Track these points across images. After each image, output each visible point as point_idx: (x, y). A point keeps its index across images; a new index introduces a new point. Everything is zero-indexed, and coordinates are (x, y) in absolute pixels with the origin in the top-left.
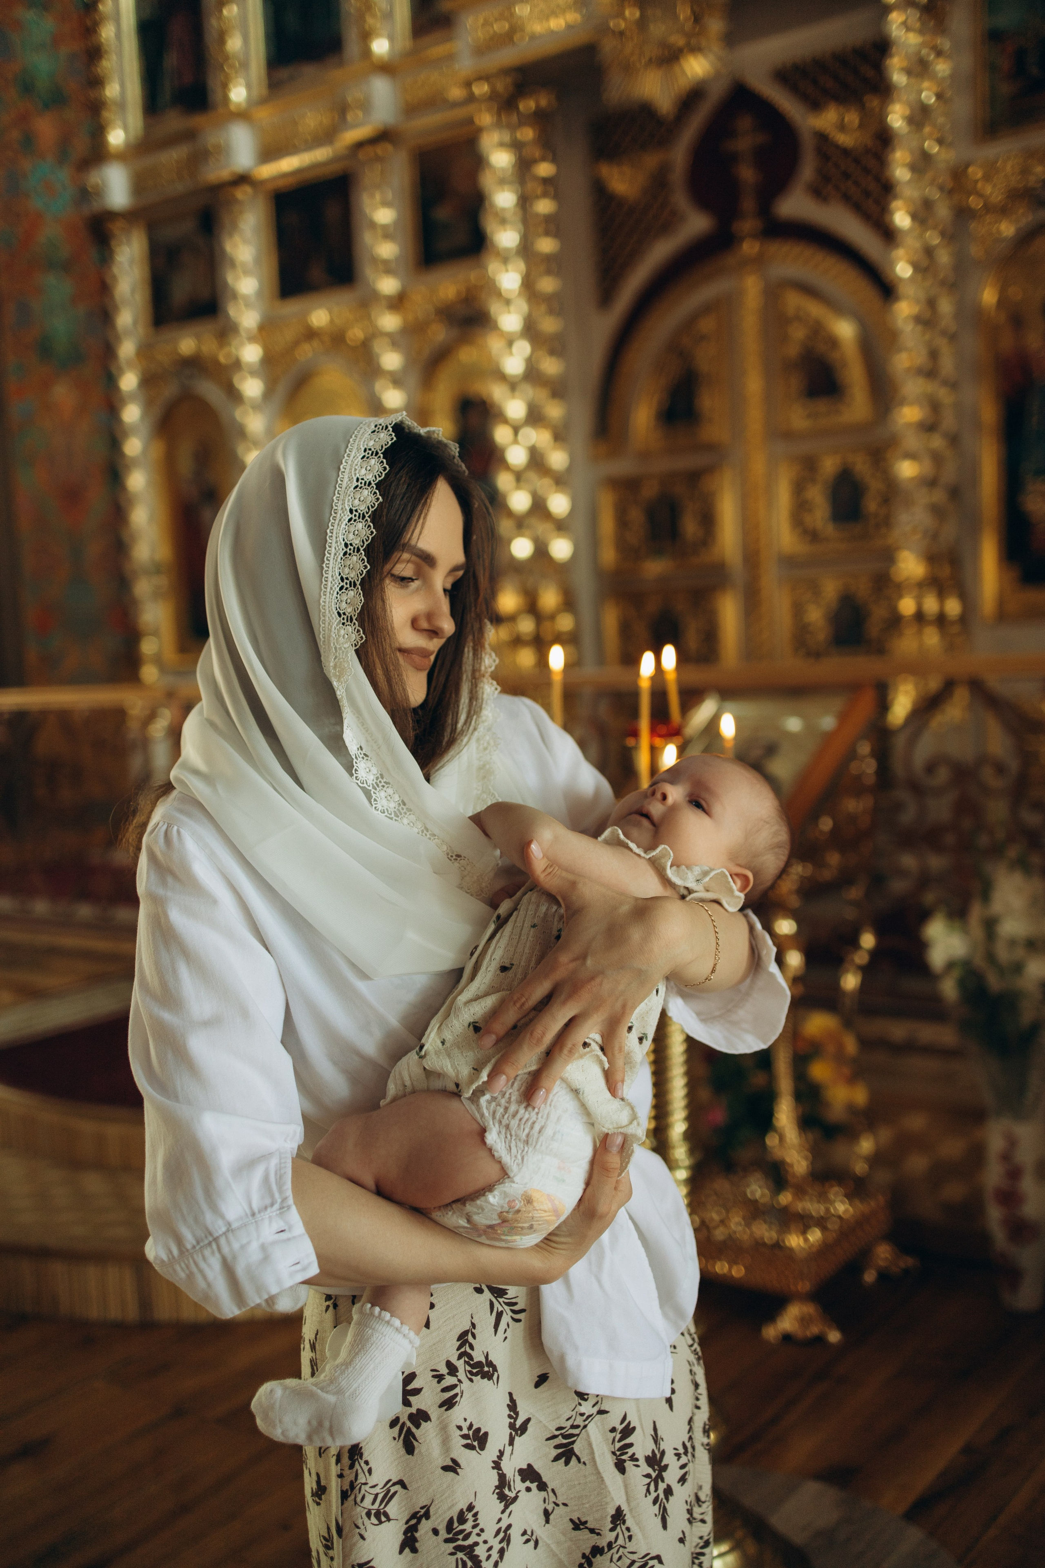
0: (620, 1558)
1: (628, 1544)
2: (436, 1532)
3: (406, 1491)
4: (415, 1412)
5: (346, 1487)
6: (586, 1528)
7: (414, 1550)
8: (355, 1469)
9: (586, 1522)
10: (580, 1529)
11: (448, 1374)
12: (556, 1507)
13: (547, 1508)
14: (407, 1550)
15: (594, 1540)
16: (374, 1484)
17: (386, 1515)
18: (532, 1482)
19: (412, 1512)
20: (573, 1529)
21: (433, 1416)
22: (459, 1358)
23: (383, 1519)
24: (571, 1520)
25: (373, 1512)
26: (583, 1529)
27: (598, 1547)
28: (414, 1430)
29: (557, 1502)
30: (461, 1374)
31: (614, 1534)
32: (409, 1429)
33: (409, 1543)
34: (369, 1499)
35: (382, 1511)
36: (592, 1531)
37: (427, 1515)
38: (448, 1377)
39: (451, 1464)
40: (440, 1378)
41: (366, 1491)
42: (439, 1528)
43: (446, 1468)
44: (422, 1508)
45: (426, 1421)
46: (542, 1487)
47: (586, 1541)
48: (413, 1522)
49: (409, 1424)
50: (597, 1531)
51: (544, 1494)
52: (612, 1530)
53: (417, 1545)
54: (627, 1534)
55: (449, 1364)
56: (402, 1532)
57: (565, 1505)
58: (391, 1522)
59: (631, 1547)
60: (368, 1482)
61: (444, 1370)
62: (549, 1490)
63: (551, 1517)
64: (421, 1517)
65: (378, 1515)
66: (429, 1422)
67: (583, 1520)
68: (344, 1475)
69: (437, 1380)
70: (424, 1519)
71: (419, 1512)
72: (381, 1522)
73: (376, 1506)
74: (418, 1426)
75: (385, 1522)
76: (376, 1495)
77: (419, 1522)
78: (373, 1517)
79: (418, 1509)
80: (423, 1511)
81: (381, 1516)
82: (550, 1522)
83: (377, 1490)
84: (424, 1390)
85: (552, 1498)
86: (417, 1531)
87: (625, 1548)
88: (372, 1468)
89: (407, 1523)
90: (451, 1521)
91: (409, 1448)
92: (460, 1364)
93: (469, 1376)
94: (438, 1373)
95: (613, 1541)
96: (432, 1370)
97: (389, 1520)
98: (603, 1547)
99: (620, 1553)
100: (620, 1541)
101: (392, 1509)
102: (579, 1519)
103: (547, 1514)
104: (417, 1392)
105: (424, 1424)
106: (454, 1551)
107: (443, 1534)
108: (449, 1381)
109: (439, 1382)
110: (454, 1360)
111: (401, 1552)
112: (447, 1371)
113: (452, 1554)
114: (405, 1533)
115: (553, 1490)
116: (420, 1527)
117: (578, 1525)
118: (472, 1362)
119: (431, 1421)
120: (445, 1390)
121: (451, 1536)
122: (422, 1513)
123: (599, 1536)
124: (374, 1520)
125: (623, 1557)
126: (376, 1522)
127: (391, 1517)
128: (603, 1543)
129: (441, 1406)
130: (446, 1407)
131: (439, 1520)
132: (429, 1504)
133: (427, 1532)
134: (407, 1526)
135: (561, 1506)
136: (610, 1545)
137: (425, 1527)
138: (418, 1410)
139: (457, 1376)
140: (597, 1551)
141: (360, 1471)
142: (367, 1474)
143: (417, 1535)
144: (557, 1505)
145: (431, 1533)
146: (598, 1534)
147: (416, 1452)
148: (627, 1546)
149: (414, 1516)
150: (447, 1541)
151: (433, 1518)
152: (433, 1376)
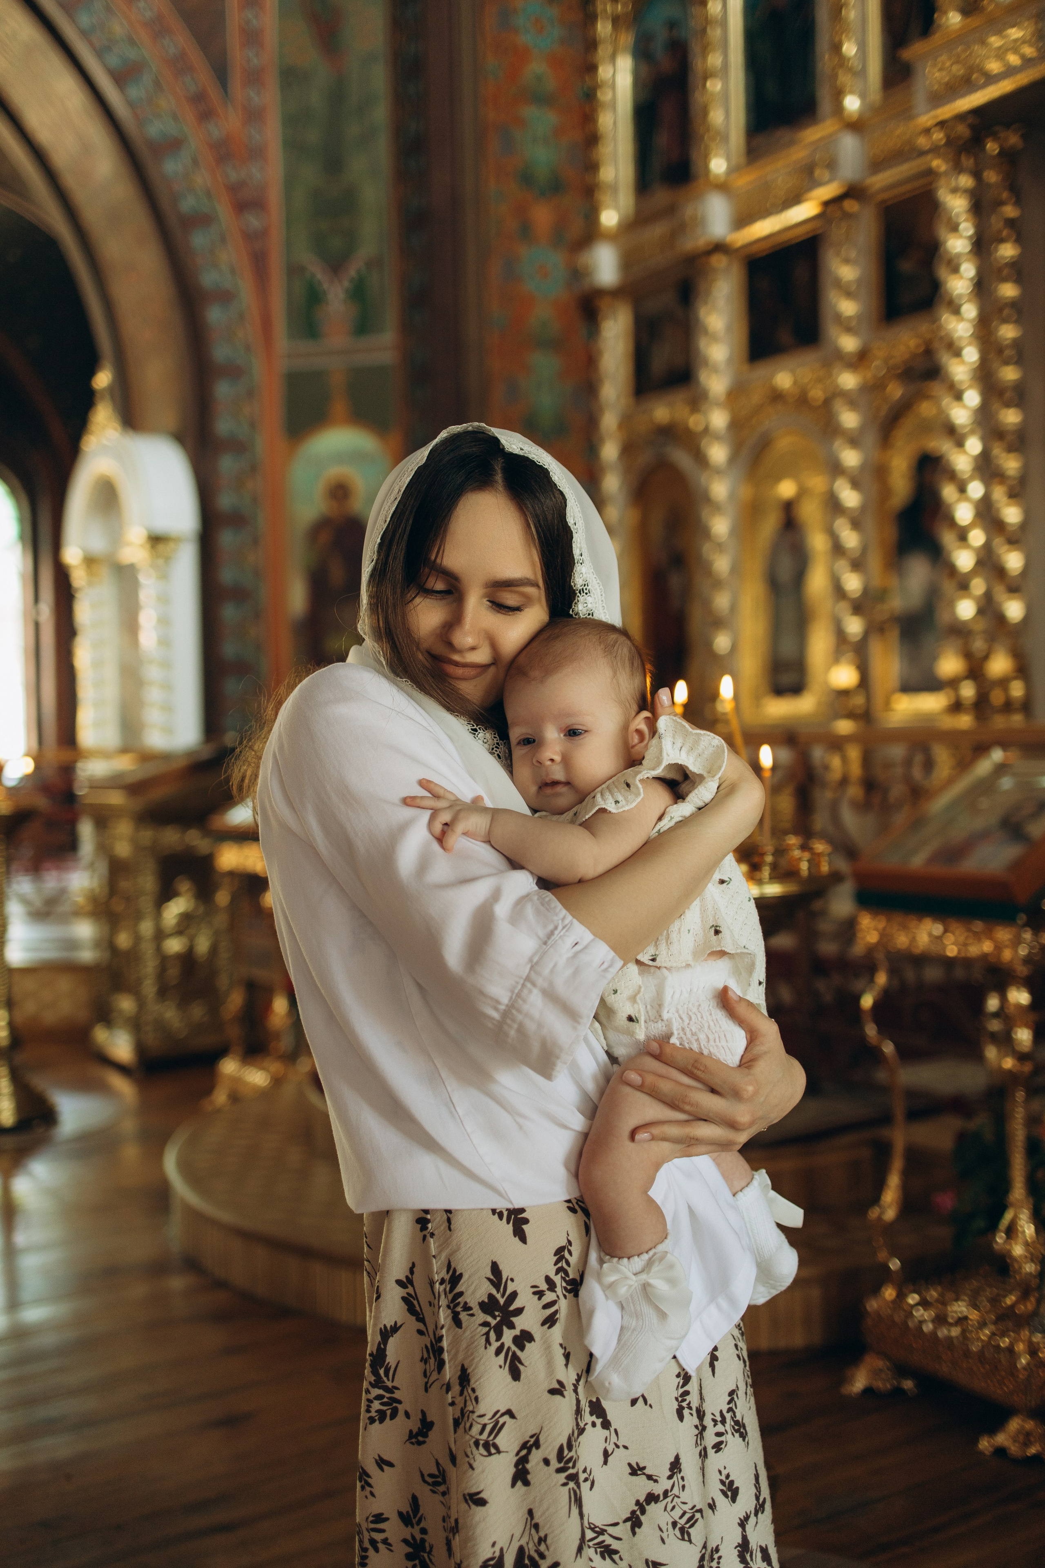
0: (674, 1507)
1: (682, 1494)
2: (547, 1462)
3: (515, 1420)
4: (518, 1333)
5: (458, 1414)
6: (644, 1474)
7: (526, 1483)
8: (464, 1396)
9: (644, 1468)
10: (637, 1475)
11: (548, 1289)
12: (616, 1449)
13: (608, 1448)
14: (519, 1483)
15: (650, 1486)
16: (482, 1413)
17: (496, 1447)
18: (598, 1417)
19: (522, 1442)
20: (631, 1474)
21: (537, 1336)
22: (557, 1274)
23: (493, 1451)
24: (630, 1465)
25: (481, 1442)
26: (640, 1474)
27: (654, 1494)
28: (519, 1353)
29: (618, 1443)
30: (559, 1289)
31: (671, 1481)
32: (514, 1353)
33: (521, 1476)
34: (476, 1429)
35: (491, 1442)
36: (650, 1477)
37: (537, 1444)
38: (548, 1293)
39: (557, 1386)
40: (540, 1294)
41: (473, 1419)
42: (549, 1457)
43: (552, 1392)
44: (532, 1437)
45: (530, 1342)
46: (606, 1425)
47: (641, 1487)
48: (524, 1452)
49: (514, 1348)
50: (655, 1478)
51: (606, 1432)
52: (670, 1477)
53: (529, 1477)
54: (681, 1483)
55: (548, 1280)
56: (513, 1464)
57: (626, 1447)
58: (502, 1454)
59: (684, 1496)
60: (475, 1410)
61: (544, 1286)
62: (612, 1429)
63: (610, 1459)
64: (531, 1446)
65: (487, 1446)
66: (533, 1342)
67: (641, 1465)
68: (456, 1402)
69: (537, 1296)
70: (534, 1448)
71: (528, 1441)
72: (490, 1454)
73: (485, 1436)
74: (522, 1348)
75: (495, 1454)
76: (484, 1426)
77: (529, 1453)
78: (481, 1448)
79: (528, 1439)
80: (533, 1440)
81: (491, 1448)
82: (608, 1464)
83: (485, 1420)
84: (526, 1309)
85: (614, 1438)
86: (527, 1461)
87: (679, 1497)
88: (479, 1396)
89: (517, 1454)
90: (561, 1449)
91: (516, 1375)
92: (557, 1279)
93: (564, 1292)
94: (538, 1289)
95: (669, 1489)
96: (533, 1287)
97: (499, 1452)
98: (659, 1495)
99: (674, 1503)
100: (676, 1491)
101: (501, 1440)
102: (637, 1464)
103: (606, 1454)
104: (519, 1311)
105: (528, 1345)
106: (565, 1481)
107: (555, 1464)
108: (549, 1297)
109: (539, 1299)
110: (552, 1275)
111: (513, 1485)
112: (547, 1287)
113: (565, 1484)
114: (516, 1465)
115: (616, 1431)
116: (531, 1457)
117: (635, 1470)
118: (567, 1279)
119: (535, 1341)
120: (546, 1306)
121: (562, 1465)
122: (531, 1443)
123: (656, 1483)
124: (482, 1450)
125: (677, 1506)
126: (485, 1453)
127: (501, 1449)
128: (658, 1490)
129: (543, 1324)
130: (548, 1325)
131: (549, 1449)
132: (538, 1432)
133: (537, 1464)
134: (518, 1457)
135: (621, 1447)
136: (666, 1494)
137: (536, 1457)
138: (522, 1331)
139: (556, 1292)
140: (652, 1498)
141: (468, 1398)
142: (474, 1402)
143: (528, 1466)
144: (618, 1447)
145: (542, 1464)
146: (656, 1481)
147: (522, 1377)
148: (680, 1496)
149: (524, 1446)
150: (559, 1471)
151: (542, 1447)
152: (534, 1293)
